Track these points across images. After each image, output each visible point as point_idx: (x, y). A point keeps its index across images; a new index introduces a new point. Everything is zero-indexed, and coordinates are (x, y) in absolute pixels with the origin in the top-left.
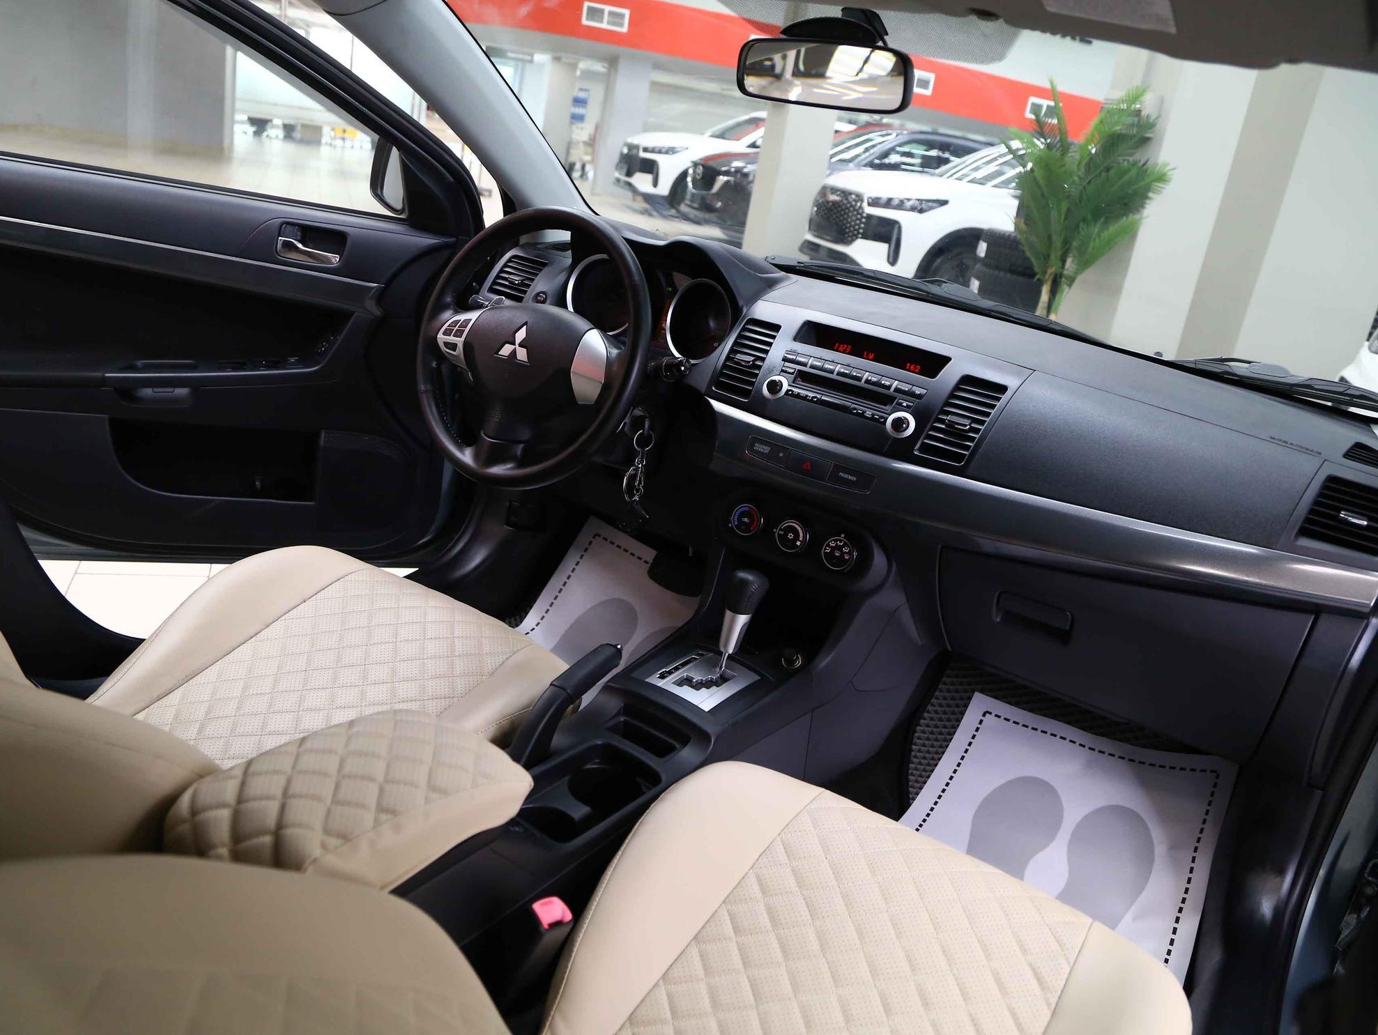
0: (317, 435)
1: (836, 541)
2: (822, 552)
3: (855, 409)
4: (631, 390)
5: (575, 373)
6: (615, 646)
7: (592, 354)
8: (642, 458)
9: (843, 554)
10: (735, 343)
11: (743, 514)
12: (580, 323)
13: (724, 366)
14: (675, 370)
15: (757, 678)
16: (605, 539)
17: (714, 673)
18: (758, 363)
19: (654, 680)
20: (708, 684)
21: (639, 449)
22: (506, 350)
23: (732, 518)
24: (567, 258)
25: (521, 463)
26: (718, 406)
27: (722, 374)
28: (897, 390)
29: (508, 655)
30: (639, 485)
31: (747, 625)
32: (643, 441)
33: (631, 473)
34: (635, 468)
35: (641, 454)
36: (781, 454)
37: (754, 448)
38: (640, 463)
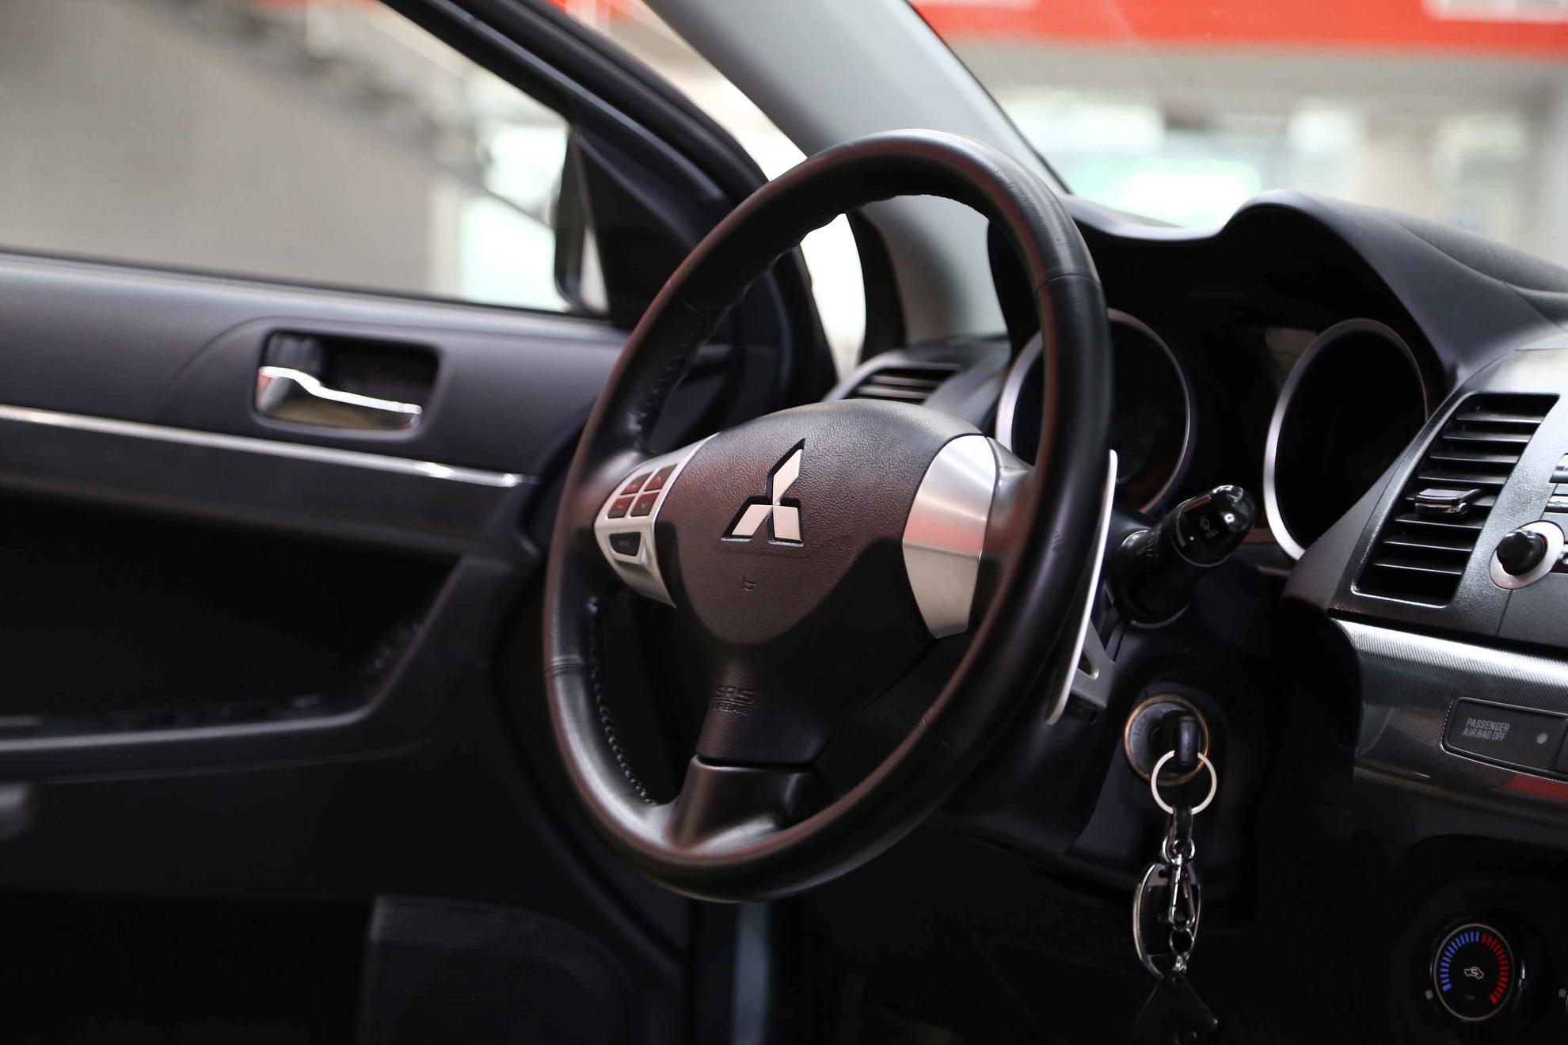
0: (364, 914)
5: (910, 546)
8: (1182, 836)
10: (1423, 466)
11: (1465, 957)
13: (1387, 528)
14: (1204, 524)
18: (1482, 503)
21: (1169, 810)
22: (751, 521)
23: (1433, 969)
30: (1181, 923)
33: (1151, 884)
34: (1163, 867)
35: (1175, 823)
36: (1542, 739)
37: (1465, 732)
38: (1178, 853)
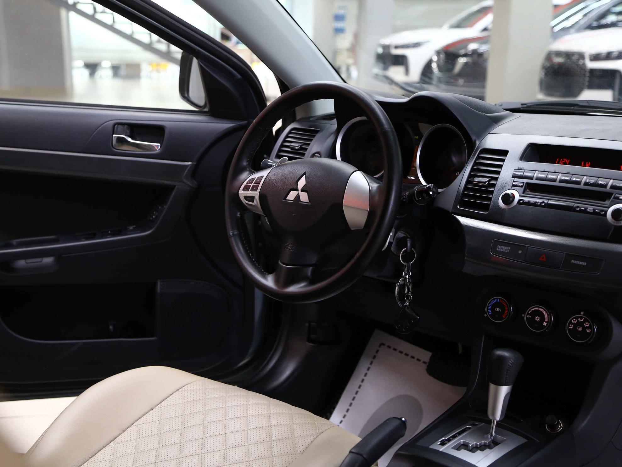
0: (155, 285)
1: (577, 318)
2: (567, 328)
3: (578, 207)
4: (391, 213)
5: (345, 206)
6: (401, 419)
7: (358, 190)
8: (408, 271)
9: (584, 328)
10: (473, 170)
11: (495, 305)
12: (347, 168)
13: (466, 188)
14: (424, 195)
15: (523, 440)
16: (389, 347)
17: (486, 439)
18: (493, 182)
19: (436, 446)
20: (482, 448)
21: (405, 264)
22: (292, 196)
23: (486, 309)
24: (334, 125)
25: (312, 282)
26: (464, 220)
27: (464, 195)
28: (613, 187)
29: (315, 436)
30: (408, 293)
31: (510, 394)
32: (408, 257)
33: (400, 283)
34: (403, 279)
35: (406, 267)
36: (520, 252)
37: (497, 250)
38: (407, 275)
